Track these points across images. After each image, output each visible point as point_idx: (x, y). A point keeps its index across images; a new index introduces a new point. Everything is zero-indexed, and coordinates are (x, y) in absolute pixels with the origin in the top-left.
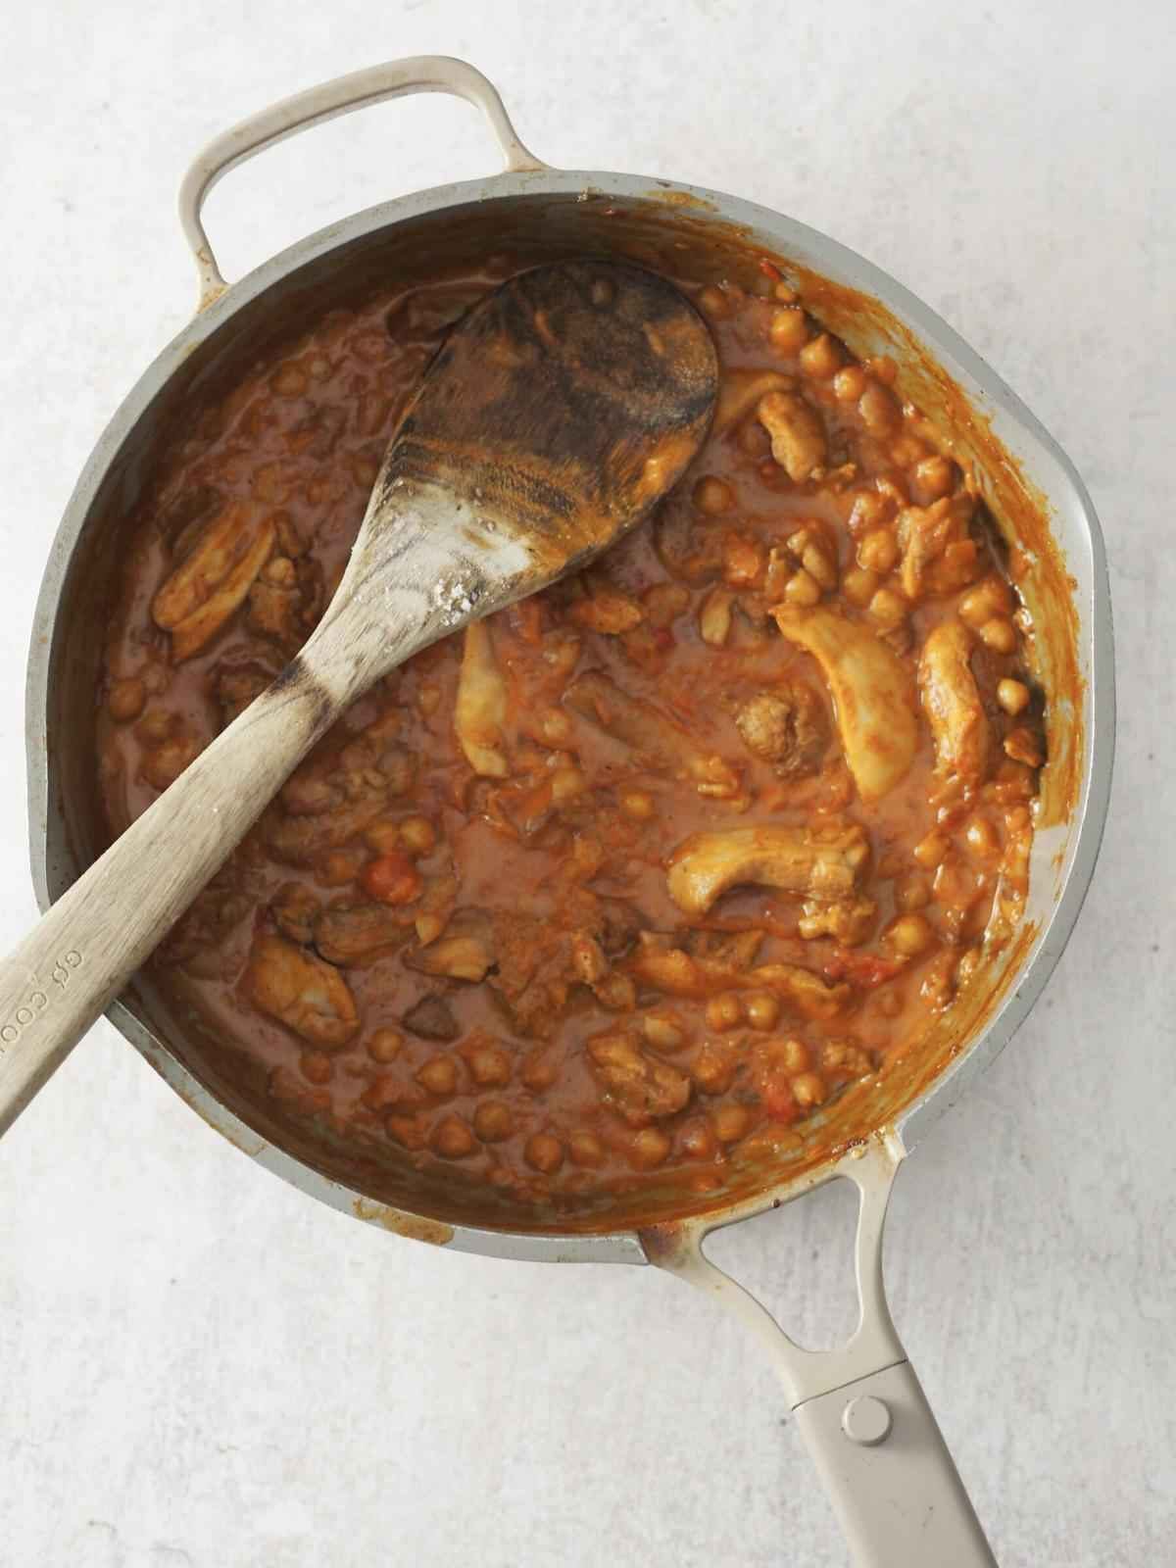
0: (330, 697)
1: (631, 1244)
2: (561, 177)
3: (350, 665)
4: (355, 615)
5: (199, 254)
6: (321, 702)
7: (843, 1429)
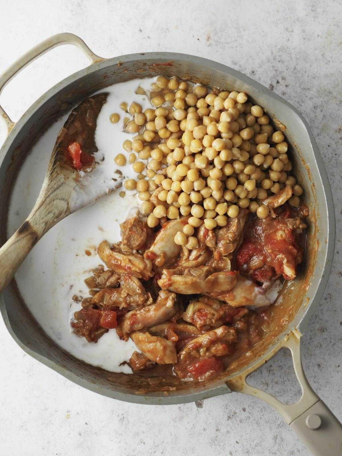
0: (38, 235)
1: (224, 387)
2: (110, 61)
3: (44, 224)
4: (45, 208)
5: (3, 116)
6: (35, 237)
7: (307, 427)
